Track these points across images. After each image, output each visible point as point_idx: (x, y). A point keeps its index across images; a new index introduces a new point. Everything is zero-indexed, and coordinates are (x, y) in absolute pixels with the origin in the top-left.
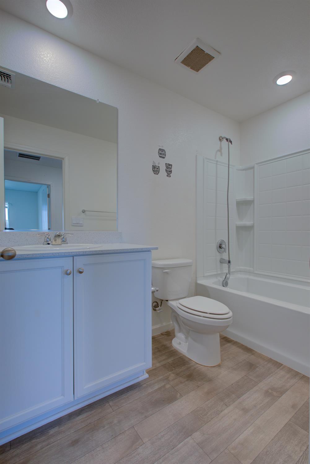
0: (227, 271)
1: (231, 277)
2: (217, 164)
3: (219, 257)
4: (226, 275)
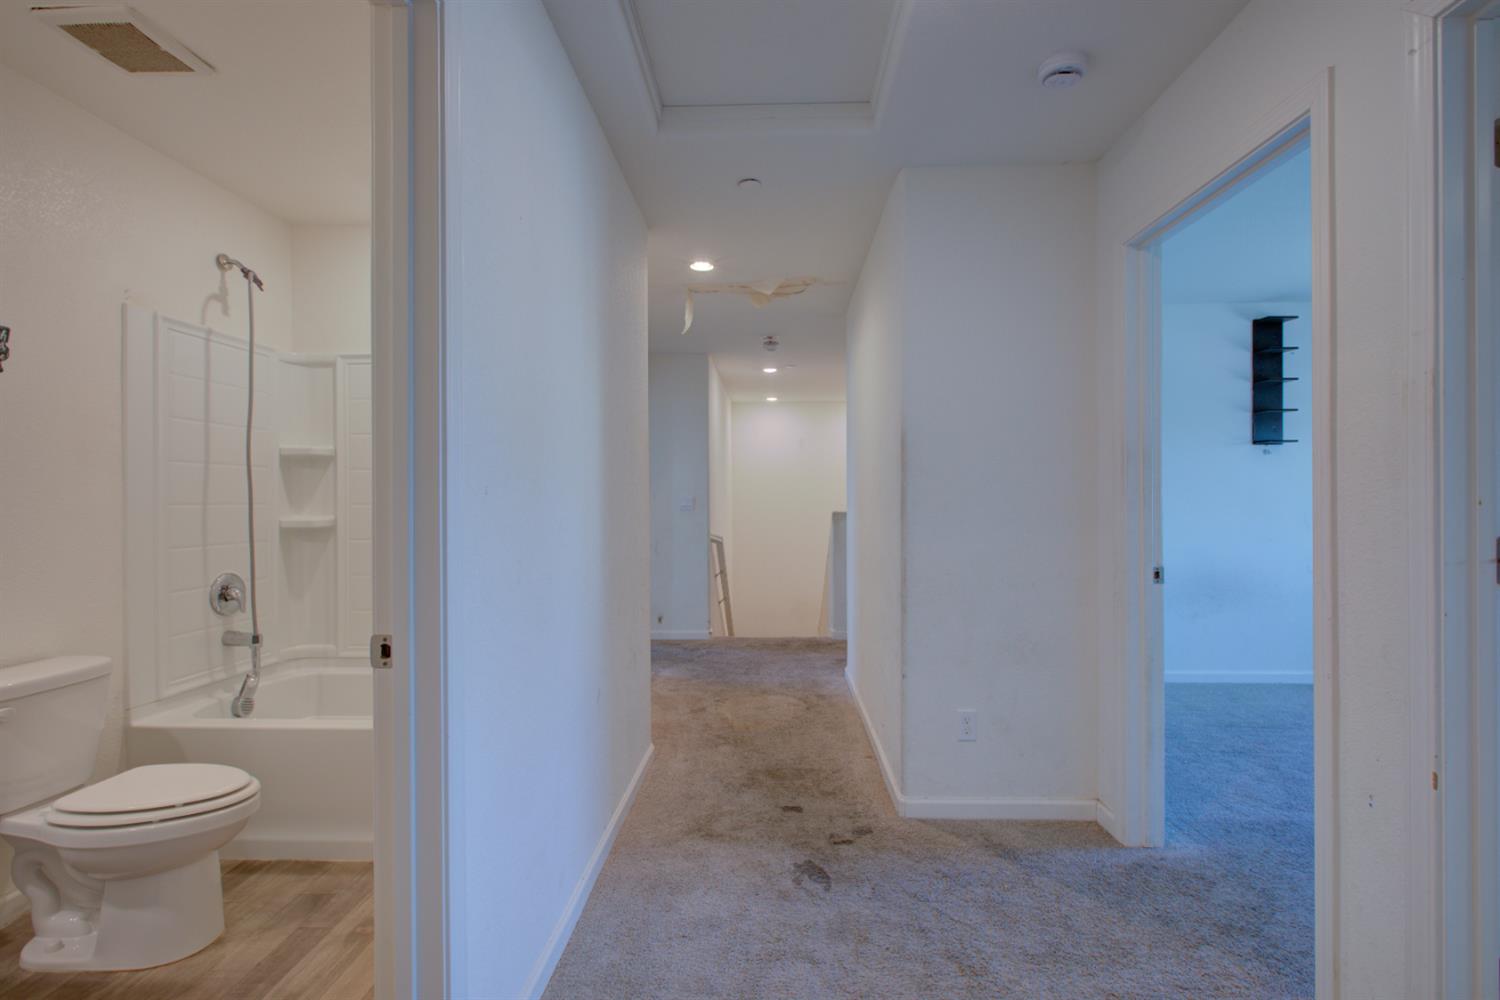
0: (248, 667)
1: (264, 683)
2: (208, 340)
3: (218, 627)
4: (245, 682)
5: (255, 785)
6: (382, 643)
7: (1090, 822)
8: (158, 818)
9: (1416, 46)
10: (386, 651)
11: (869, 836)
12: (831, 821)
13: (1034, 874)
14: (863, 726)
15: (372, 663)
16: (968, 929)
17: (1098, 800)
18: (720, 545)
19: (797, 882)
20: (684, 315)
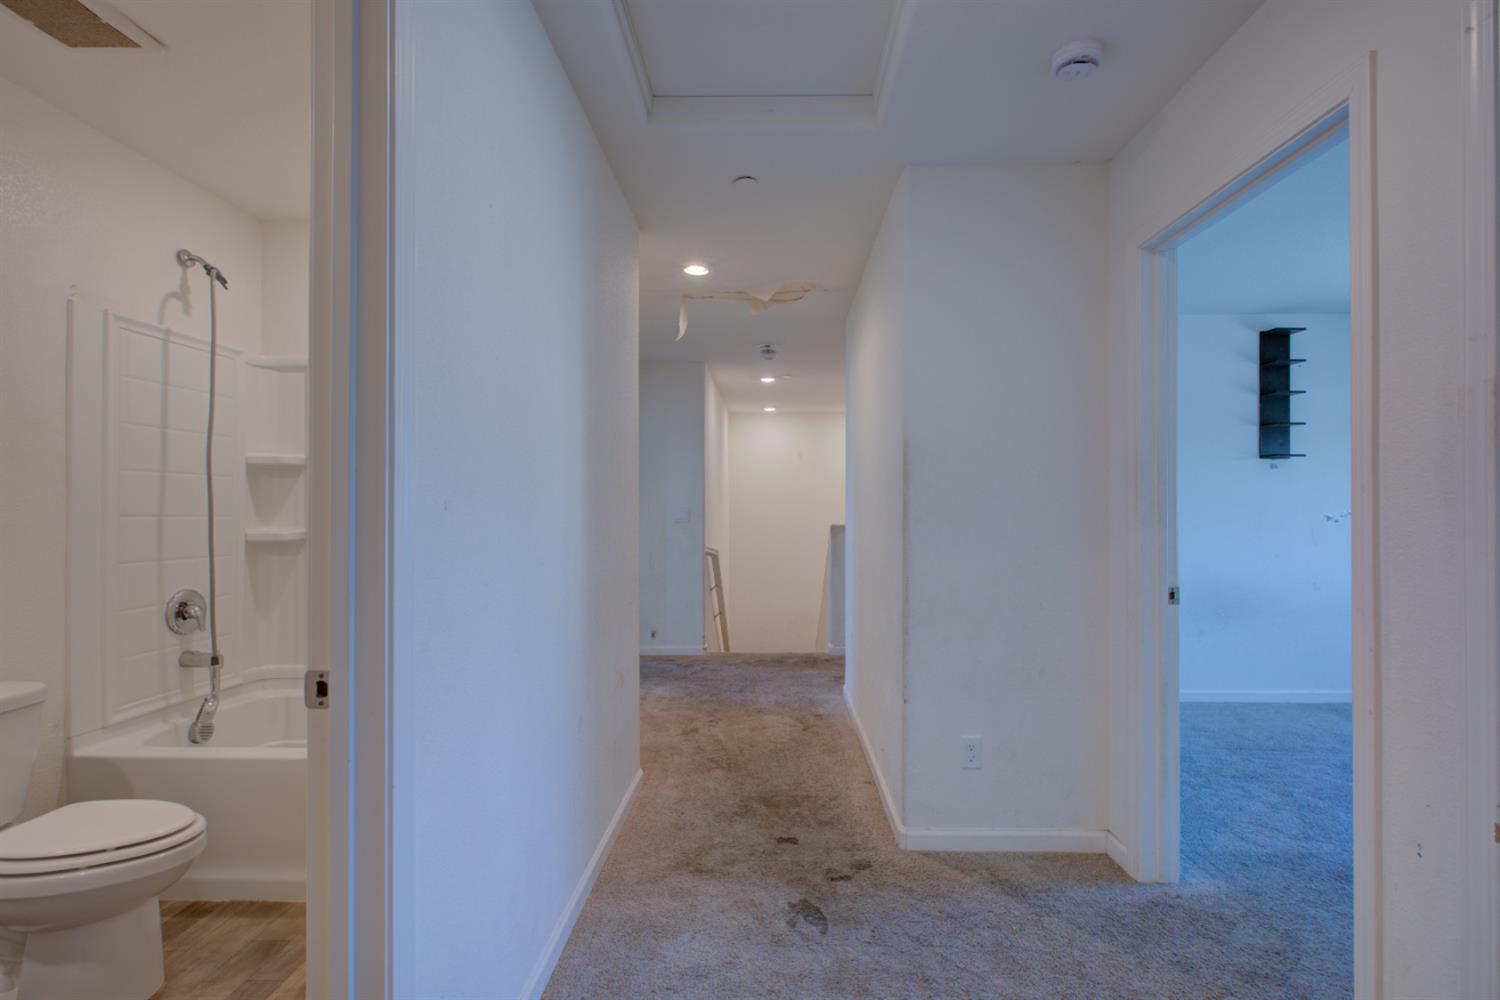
0: (208, 690)
1: (224, 705)
2: (166, 341)
3: (174, 647)
4: (203, 706)
5: (201, 823)
6: (319, 679)
7: (1100, 855)
8: (87, 865)
9: (1474, 23)
10: (322, 689)
11: (868, 871)
12: (828, 853)
13: (1043, 914)
14: (861, 748)
15: (306, 703)
16: (976, 978)
17: (1108, 831)
18: (715, 558)
19: (792, 924)
20: (678, 322)
